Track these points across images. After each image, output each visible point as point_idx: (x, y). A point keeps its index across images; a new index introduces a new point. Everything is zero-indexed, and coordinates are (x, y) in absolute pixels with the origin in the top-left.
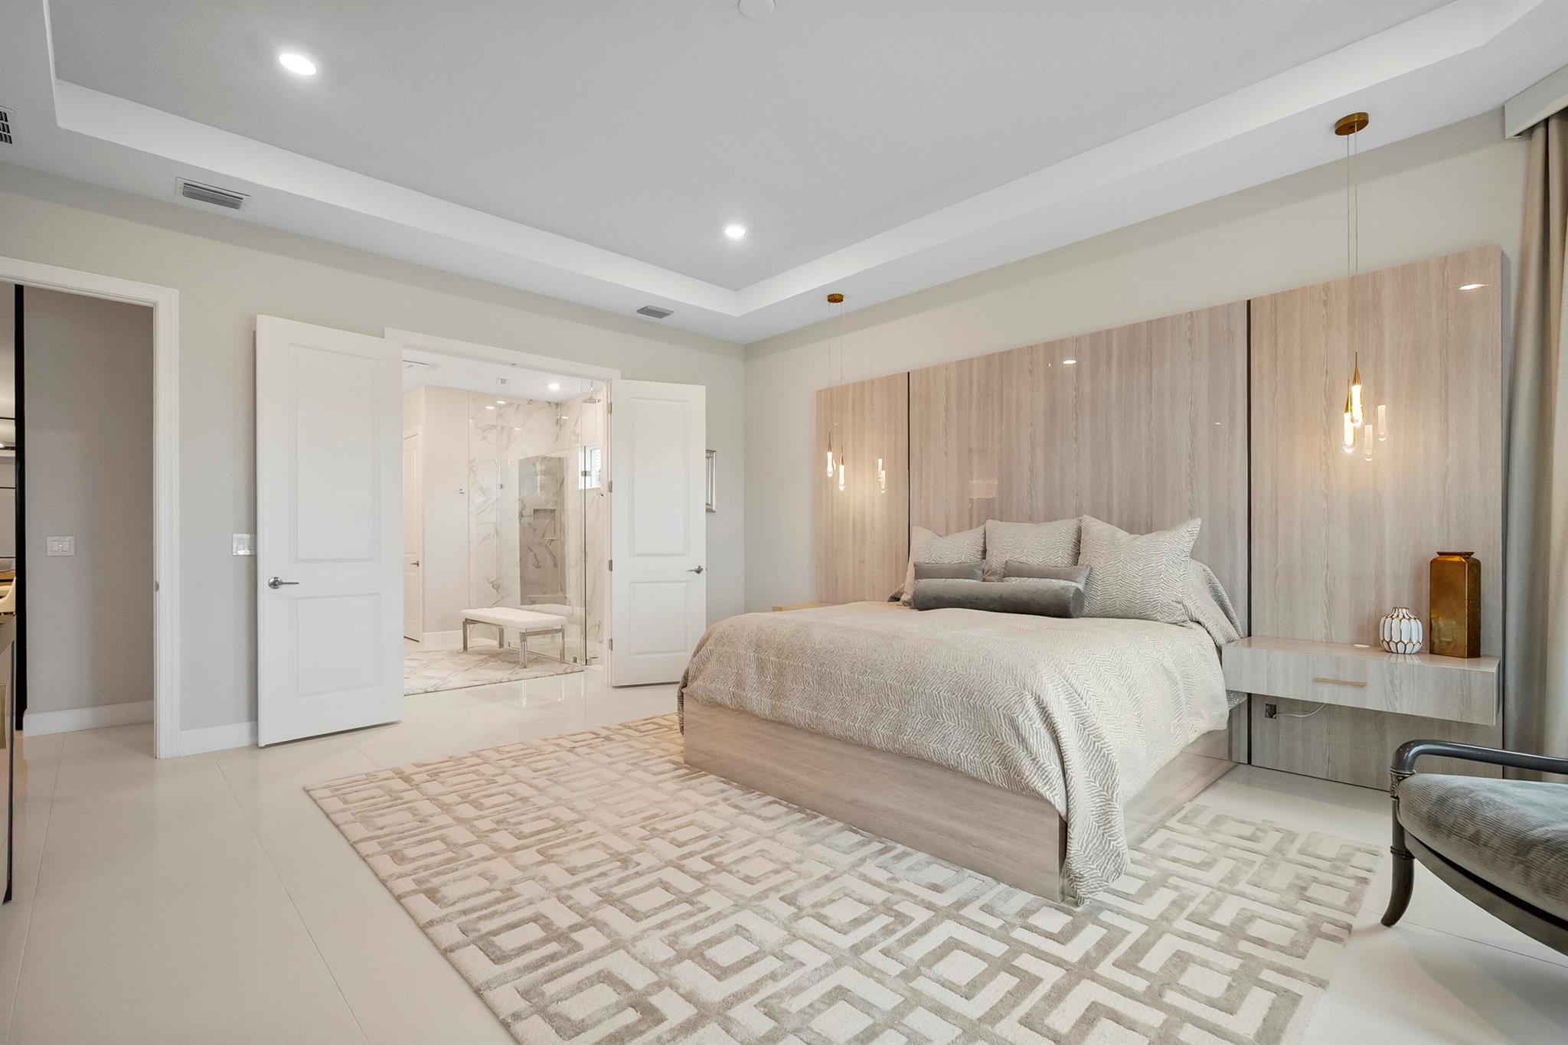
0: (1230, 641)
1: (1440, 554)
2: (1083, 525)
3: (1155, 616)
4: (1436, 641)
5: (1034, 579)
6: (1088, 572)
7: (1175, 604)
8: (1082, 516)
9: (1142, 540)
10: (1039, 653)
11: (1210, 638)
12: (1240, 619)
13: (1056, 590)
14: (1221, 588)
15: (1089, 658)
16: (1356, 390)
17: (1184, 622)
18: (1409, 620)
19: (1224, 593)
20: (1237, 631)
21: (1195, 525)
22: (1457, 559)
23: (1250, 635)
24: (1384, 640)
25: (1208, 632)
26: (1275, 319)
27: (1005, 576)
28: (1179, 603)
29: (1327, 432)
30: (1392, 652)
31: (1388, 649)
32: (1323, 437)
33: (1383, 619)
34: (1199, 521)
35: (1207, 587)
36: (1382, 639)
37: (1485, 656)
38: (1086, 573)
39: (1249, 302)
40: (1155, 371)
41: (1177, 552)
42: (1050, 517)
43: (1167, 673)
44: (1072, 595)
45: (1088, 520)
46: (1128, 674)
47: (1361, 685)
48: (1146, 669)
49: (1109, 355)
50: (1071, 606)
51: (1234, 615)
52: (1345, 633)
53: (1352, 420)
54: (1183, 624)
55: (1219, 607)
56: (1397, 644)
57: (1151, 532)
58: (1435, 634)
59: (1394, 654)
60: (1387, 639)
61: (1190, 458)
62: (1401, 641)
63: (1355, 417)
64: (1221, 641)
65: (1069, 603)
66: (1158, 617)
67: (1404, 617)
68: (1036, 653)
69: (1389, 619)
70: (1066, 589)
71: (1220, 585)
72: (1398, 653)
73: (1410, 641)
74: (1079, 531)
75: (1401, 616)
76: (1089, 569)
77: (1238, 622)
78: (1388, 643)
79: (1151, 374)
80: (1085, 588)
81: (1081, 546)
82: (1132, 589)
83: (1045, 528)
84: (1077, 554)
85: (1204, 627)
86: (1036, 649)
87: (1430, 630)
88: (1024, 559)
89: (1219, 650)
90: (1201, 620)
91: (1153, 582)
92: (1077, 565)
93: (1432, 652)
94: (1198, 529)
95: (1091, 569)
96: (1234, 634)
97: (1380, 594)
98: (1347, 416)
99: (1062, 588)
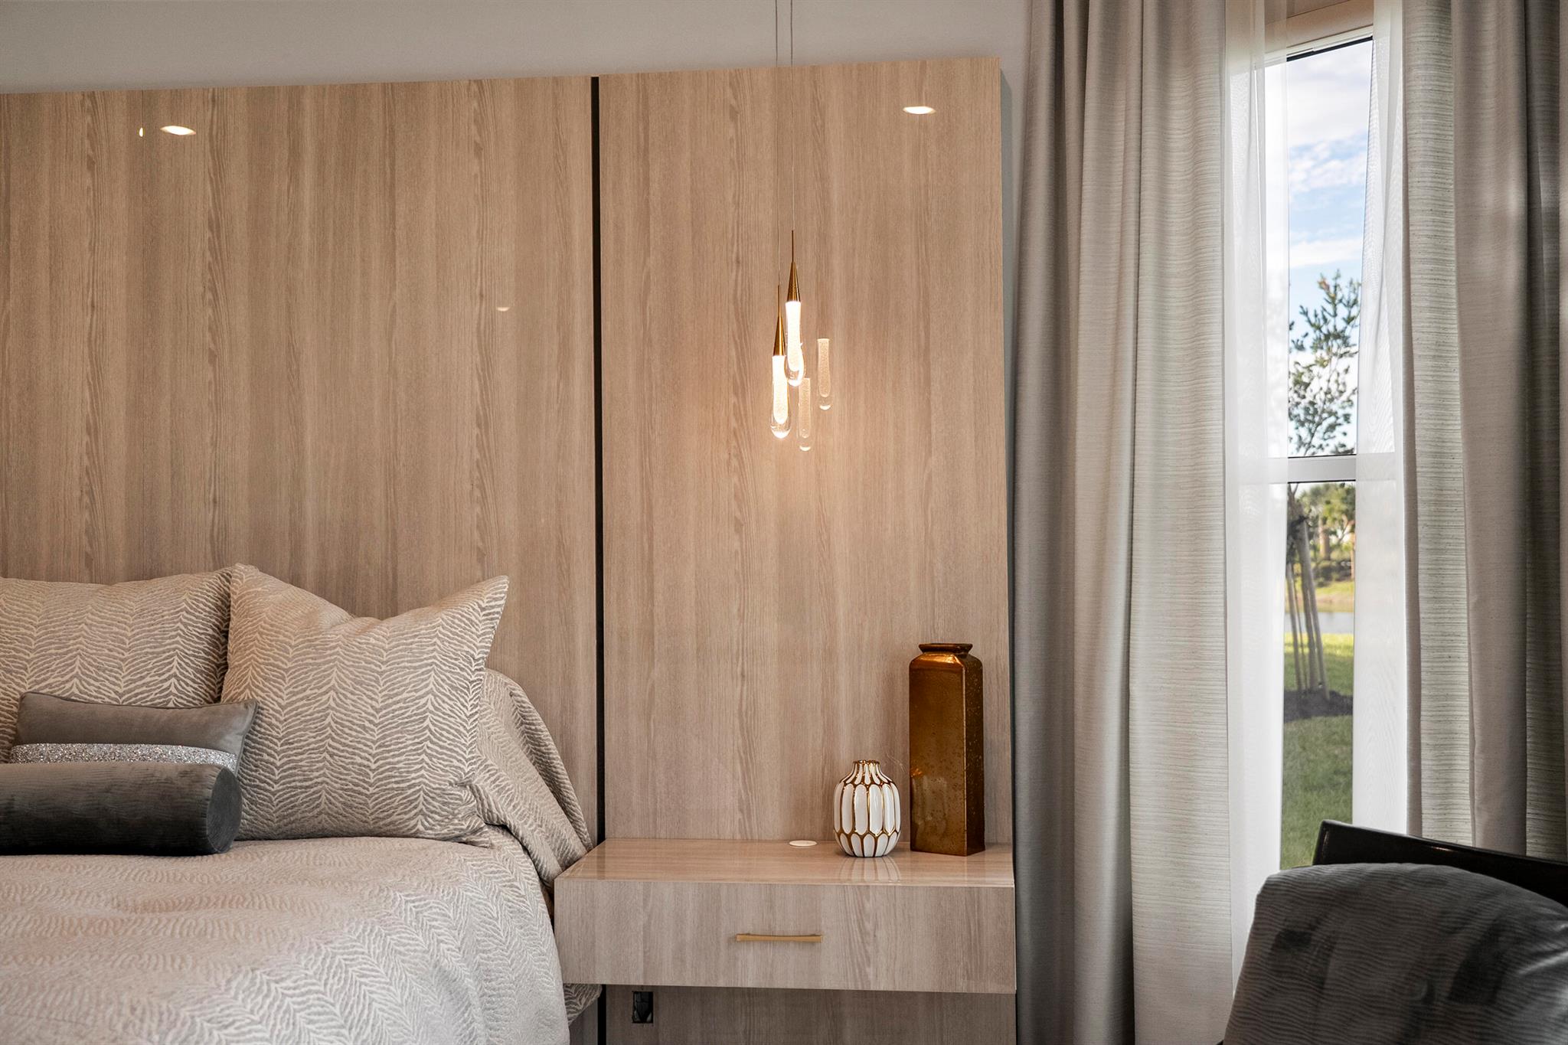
0: (567, 863)
1: (925, 649)
2: (236, 590)
3: (413, 823)
4: (920, 823)
5: (105, 747)
6: (249, 719)
7: (456, 791)
8: (232, 564)
9: (381, 633)
10: (133, 1009)
11: (529, 863)
12: (582, 800)
13: (168, 780)
14: (545, 735)
15: (267, 996)
16: (793, 310)
17: (474, 832)
18: (880, 786)
19: (552, 745)
20: (578, 831)
21: (497, 592)
22: (949, 659)
23: (601, 837)
24: (842, 831)
25: (525, 849)
26: (646, 129)
27: (17, 741)
28: (463, 785)
29: (740, 389)
30: (855, 856)
31: (847, 849)
32: (733, 400)
33: (839, 787)
34: (503, 584)
35: (517, 733)
36: (837, 829)
37: (992, 845)
38: (243, 723)
39: (595, 82)
40: (401, 208)
41: (461, 662)
42: (144, 572)
43: (446, 980)
44: (209, 793)
45: (246, 577)
46: (365, 1017)
47: (810, 940)
48: (404, 987)
49: (295, 152)
50: (208, 821)
51: (571, 794)
52: (772, 820)
53: (788, 373)
54: (474, 838)
55: (540, 779)
56: (862, 838)
57: (395, 614)
58: (918, 810)
59: (858, 860)
60: (847, 831)
61: (479, 426)
62: (869, 832)
63: (792, 368)
64: (551, 865)
65: (204, 815)
66: (420, 827)
67: (873, 782)
68: (126, 1011)
69: (849, 787)
70: (192, 774)
71: (543, 727)
72: (864, 857)
73: (883, 831)
74: (224, 607)
75: (868, 781)
76: (251, 711)
77: (579, 813)
78: (848, 837)
79: (393, 214)
80: (243, 762)
81: (231, 646)
82: (358, 760)
83: (133, 597)
84: (219, 667)
85: (516, 837)
86: (125, 999)
87: (911, 803)
88: (74, 688)
89: (548, 889)
90: (512, 821)
91: (408, 739)
92: (218, 700)
93: (914, 848)
94: (502, 602)
95: (258, 710)
96: (576, 846)
97: (830, 730)
98: (778, 361)
99: (184, 774)
